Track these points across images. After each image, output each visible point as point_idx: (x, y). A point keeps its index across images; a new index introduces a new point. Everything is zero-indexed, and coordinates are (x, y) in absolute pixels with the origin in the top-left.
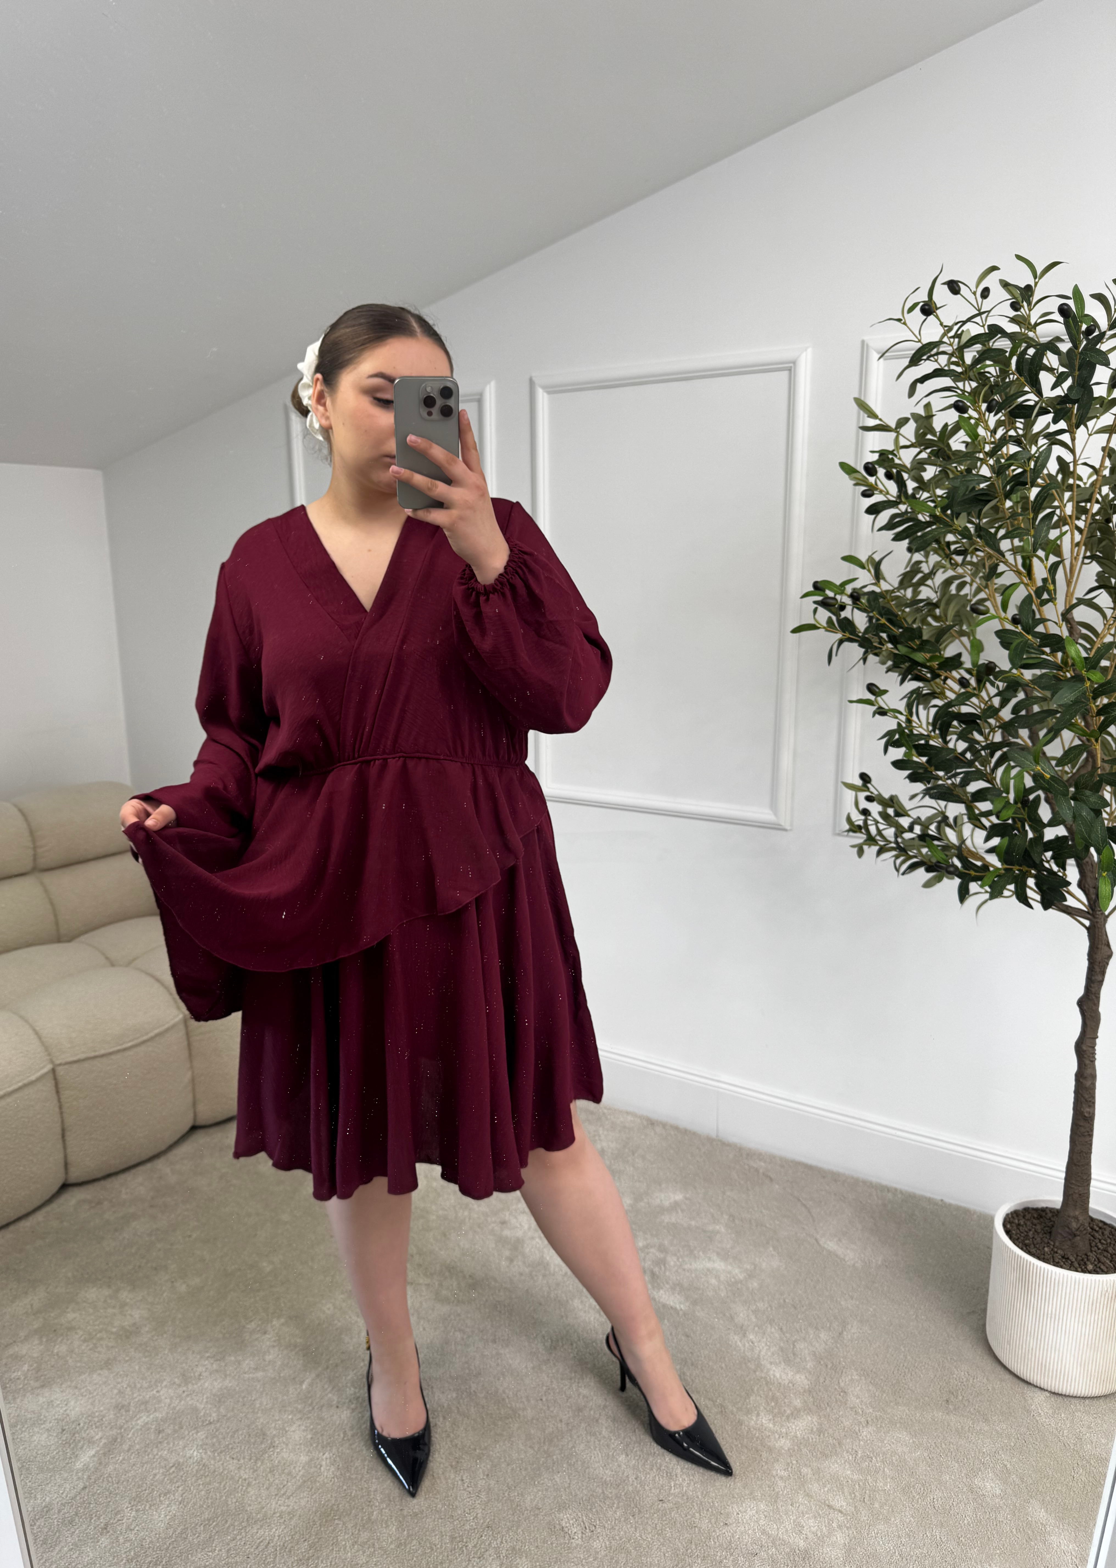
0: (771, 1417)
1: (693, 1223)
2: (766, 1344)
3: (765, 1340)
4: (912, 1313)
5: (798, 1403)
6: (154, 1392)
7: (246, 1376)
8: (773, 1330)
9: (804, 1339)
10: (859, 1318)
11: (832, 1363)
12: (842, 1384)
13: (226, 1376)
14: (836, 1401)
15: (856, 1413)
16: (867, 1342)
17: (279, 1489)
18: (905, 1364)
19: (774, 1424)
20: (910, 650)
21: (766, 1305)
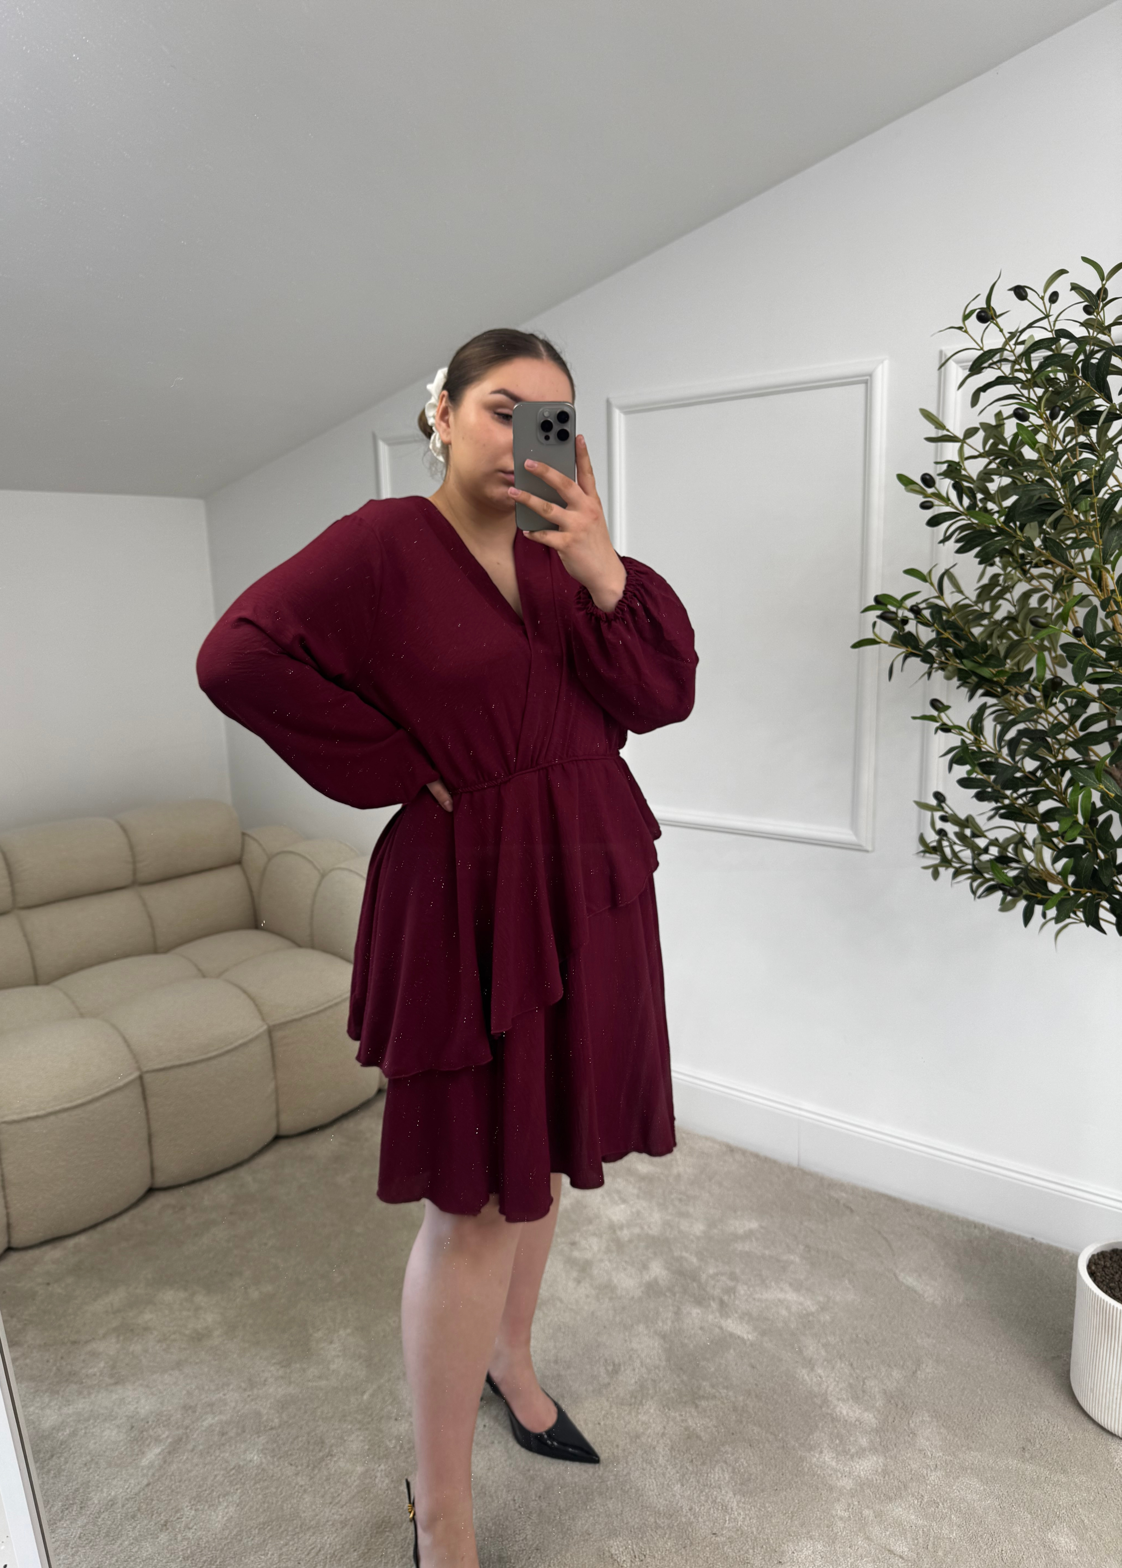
0: (834, 1455)
1: (767, 1252)
2: (835, 1380)
3: (833, 1375)
4: (992, 1354)
5: (864, 1442)
6: (221, 1395)
7: (310, 1384)
8: (843, 1365)
9: (875, 1376)
10: (934, 1358)
11: (903, 1403)
12: (912, 1425)
13: (290, 1383)
14: (905, 1443)
15: (925, 1456)
16: (942, 1383)
17: (333, 1498)
18: (981, 1408)
19: (837, 1462)
20: (977, 665)
21: (838, 1339)
